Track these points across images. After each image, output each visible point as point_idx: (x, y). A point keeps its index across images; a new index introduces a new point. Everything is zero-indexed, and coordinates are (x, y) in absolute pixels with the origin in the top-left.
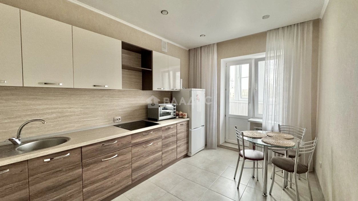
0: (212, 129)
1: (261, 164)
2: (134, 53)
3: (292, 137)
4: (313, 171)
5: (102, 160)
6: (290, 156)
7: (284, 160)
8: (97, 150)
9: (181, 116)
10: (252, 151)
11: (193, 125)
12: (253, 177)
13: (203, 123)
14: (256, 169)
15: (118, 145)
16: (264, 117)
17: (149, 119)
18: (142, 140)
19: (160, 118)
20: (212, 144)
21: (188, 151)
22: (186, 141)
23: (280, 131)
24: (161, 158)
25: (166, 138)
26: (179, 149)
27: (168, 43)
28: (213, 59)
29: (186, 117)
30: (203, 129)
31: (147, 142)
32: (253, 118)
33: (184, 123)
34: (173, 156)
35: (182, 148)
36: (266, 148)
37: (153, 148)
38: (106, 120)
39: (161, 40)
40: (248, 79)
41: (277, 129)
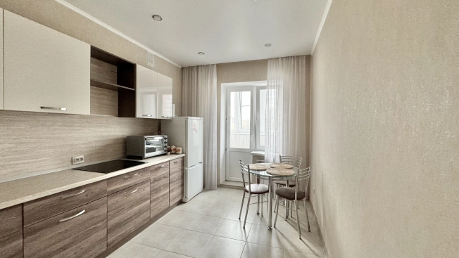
0: (212, 165)
1: (266, 197)
2: (106, 64)
3: (291, 166)
4: (308, 199)
5: (61, 221)
6: (291, 186)
7: (286, 189)
8: (51, 206)
9: (173, 152)
10: (257, 185)
11: (190, 162)
12: (258, 214)
13: (201, 159)
14: (260, 204)
15: (87, 195)
16: (266, 150)
17: (129, 157)
18: (123, 185)
19: (147, 155)
20: (211, 185)
21: (183, 196)
22: (180, 184)
23: (281, 162)
24: (149, 208)
25: (155, 180)
26: (172, 194)
27: (155, 56)
28: (212, 83)
29: (181, 152)
30: (201, 166)
31: (130, 188)
32: (254, 150)
33: (178, 160)
34: (165, 204)
35: (176, 193)
36: (270, 179)
37: (138, 196)
38: (60, 162)
39: (146, 51)
40: (249, 108)
41: (278, 160)
